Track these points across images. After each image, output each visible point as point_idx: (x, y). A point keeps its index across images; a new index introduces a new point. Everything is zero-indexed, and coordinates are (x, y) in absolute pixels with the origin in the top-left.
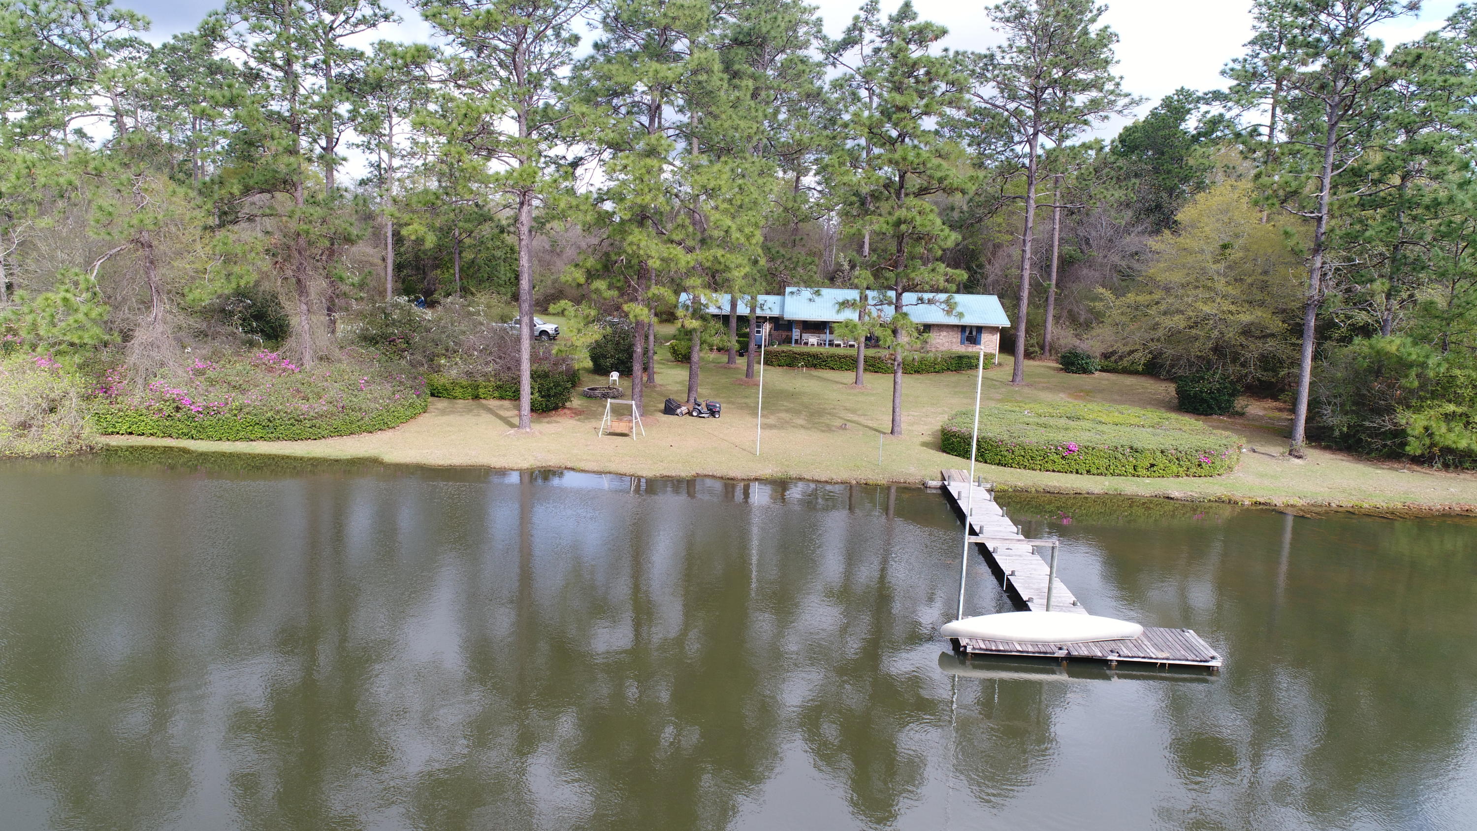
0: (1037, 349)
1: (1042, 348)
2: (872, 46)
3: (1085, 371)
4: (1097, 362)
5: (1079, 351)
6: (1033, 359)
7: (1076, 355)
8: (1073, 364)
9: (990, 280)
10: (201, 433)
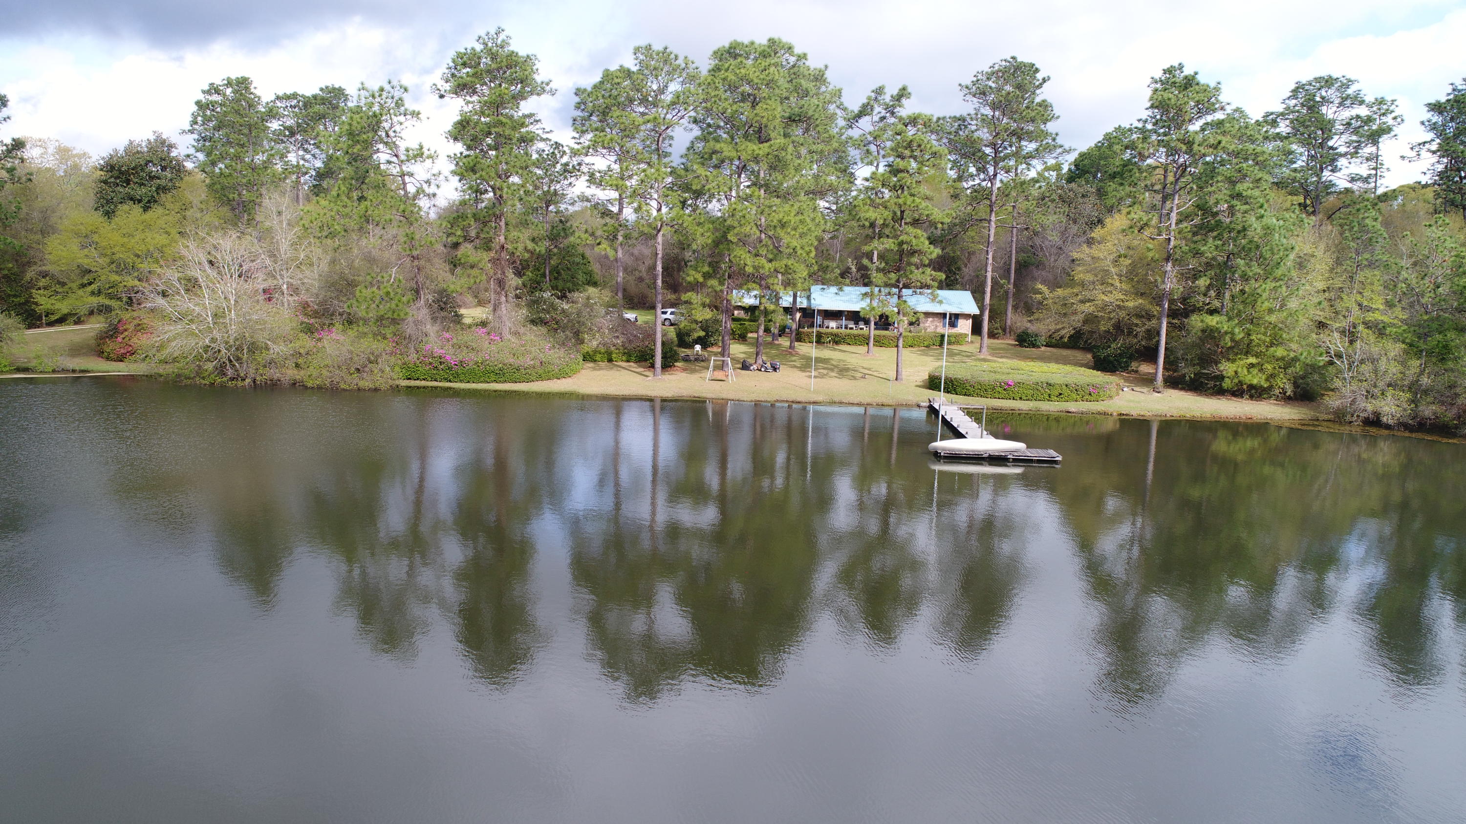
0: (1000, 331)
1: (1004, 330)
2: (879, 116)
3: (1034, 345)
4: (1043, 340)
5: (1029, 331)
6: (998, 338)
7: (1027, 334)
8: (1025, 341)
9: (966, 278)
10: (457, 377)
